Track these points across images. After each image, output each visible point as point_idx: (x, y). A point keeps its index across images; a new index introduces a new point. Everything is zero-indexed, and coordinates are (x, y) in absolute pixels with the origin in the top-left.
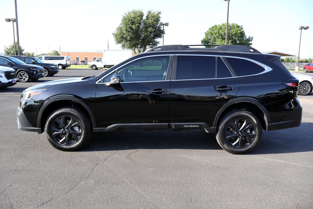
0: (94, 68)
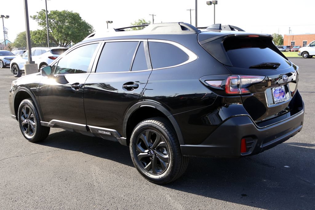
0: (305, 55)
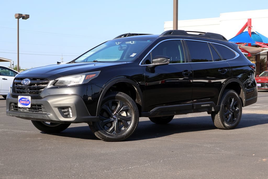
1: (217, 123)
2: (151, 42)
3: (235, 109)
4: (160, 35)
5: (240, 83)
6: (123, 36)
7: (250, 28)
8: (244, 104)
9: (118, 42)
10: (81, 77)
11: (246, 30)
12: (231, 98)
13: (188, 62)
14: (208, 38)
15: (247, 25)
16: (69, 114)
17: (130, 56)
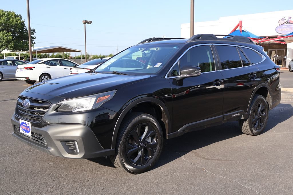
1: (245, 130)
2: (178, 48)
3: (262, 114)
4: (188, 41)
5: (268, 88)
6: (147, 41)
7: (241, 27)
8: (270, 108)
9: (142, 49)
10: (90, 100)
11: (238, 29)
12: (259, 103)
13: (219, 70)
14: (236, 42)
15: (239, 26)
16: (75, 148)
17: (155, 66)
